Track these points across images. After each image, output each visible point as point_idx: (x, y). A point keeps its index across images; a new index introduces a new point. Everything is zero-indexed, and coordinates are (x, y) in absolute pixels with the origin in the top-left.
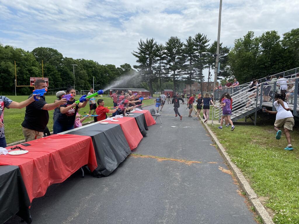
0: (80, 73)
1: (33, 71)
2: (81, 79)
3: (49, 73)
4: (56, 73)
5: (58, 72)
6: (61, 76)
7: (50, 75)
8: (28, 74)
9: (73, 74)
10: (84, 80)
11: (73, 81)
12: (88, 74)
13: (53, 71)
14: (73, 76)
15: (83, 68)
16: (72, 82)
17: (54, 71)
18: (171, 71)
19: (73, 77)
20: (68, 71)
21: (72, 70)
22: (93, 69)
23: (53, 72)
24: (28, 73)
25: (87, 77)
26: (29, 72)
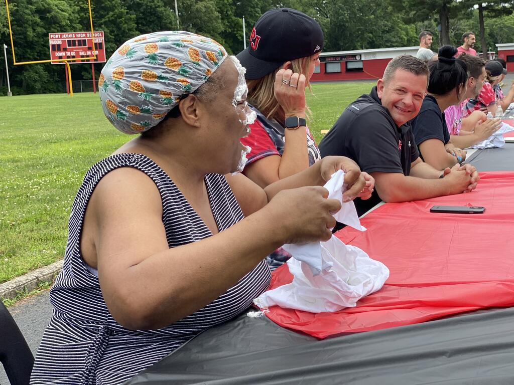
0: (198, 11)
1: (53, 13)
3: (102, 16)
4: (120, 16)
5: (127, 13)
6: (137, 23)
7: (105, 23)
8: (38, 25)
12: (221, 12)
13: (112, 9)
17: (116, 10)
20: (159, 6)
21: (170, 3)
23: (111, 13)
24: (39, 20)
26: (41, 18)
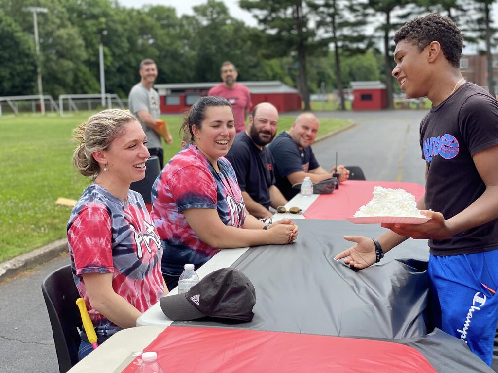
2: (61, 55)
9: (34, 42)
10: (71, 60)
11: (36, 67)
14: (32, 49)
15: (70, 19)
16: (31, 68)
18: (374, 15)
19: (35, 50)
21: (29, 29)
22: (100, 23)
25: (83, 49)
